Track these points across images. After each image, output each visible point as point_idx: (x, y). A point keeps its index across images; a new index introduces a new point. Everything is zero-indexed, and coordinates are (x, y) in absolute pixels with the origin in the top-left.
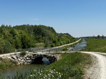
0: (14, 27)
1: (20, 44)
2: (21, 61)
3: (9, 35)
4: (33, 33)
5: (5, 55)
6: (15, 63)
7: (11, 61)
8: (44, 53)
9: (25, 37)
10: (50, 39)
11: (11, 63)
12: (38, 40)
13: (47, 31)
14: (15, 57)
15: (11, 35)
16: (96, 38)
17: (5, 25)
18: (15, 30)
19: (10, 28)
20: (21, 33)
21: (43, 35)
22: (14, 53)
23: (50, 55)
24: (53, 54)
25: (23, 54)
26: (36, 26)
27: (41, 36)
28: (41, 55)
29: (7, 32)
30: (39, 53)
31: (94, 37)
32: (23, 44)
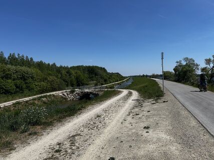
0: (71, 68)
1: (75, 83)
2: (71, 97)
3: (66, 75)
4: (87, 72)
5: (57, 92)
6: (66, 99)
7: (62, 97)
8: (90, 91)
9: (80, 76)
10: (102, 78)
11: (62, 99)
12: (91, 79)
13: (99, 71)
14: (65, 94)
15: (68, 75)
16: (141, 76)
17: (63, 66)
18: (71, 70)
19: (67, 68)
20: (76, 73)
21: (96, 74)
22: (65, 91)
23: (95, 92)
24: (98, 91)
25: (72, 92)
26: (89, 67)
27: (94, 75)
28: (88, 92)
29: (64, 72)
30: (86, 90)
31: (139, 76)
32: (77, 82)
